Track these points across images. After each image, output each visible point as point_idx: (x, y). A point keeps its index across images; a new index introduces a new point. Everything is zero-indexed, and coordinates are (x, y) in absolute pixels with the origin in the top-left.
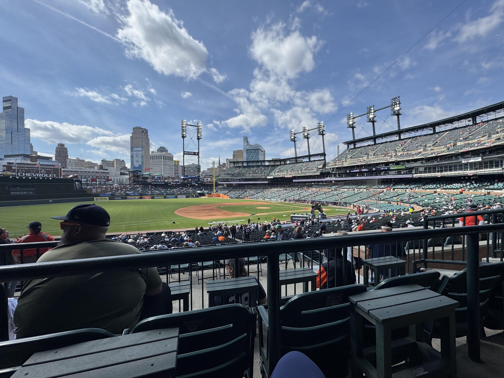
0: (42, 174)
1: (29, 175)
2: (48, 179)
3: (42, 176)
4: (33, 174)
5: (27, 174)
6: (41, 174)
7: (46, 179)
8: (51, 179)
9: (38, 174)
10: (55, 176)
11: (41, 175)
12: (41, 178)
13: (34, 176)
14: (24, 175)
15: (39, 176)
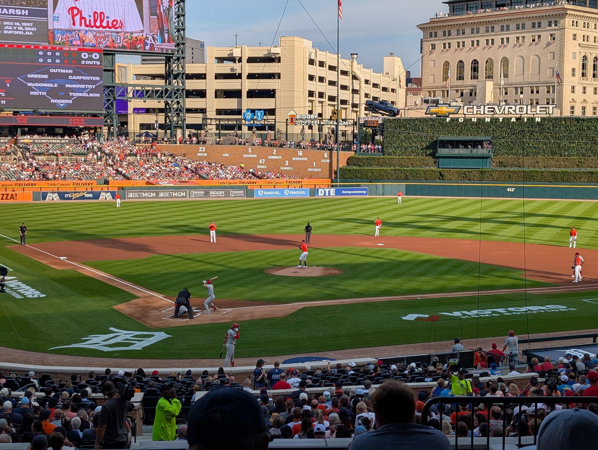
0: (518, 107)
1: (486, 112)
2: (531, 120)
3: (518, 112)
4: (496, 107)
5: (482, 107)
6: (514, 107)
7: (526, 120)
8: (538, 120)
9: (507, 107)
10: (551, 112)
11: (515, 111)
12: (514, 120)
13: (498, 112)
14: (475, 113)
15: (509, 113)
